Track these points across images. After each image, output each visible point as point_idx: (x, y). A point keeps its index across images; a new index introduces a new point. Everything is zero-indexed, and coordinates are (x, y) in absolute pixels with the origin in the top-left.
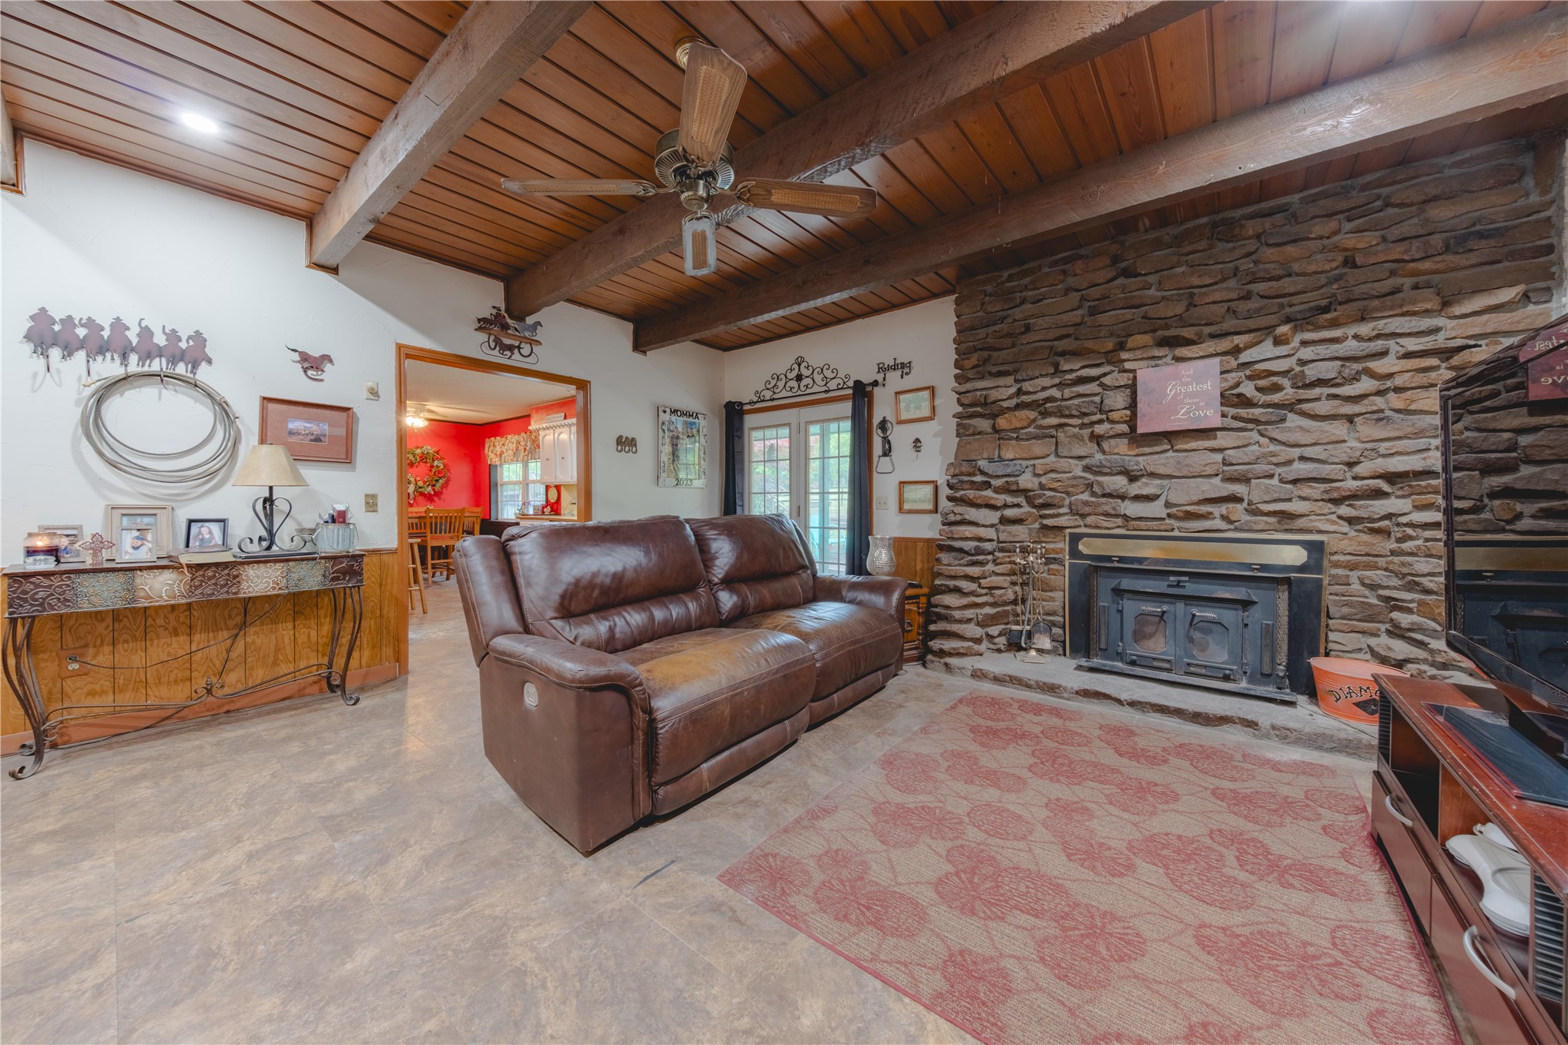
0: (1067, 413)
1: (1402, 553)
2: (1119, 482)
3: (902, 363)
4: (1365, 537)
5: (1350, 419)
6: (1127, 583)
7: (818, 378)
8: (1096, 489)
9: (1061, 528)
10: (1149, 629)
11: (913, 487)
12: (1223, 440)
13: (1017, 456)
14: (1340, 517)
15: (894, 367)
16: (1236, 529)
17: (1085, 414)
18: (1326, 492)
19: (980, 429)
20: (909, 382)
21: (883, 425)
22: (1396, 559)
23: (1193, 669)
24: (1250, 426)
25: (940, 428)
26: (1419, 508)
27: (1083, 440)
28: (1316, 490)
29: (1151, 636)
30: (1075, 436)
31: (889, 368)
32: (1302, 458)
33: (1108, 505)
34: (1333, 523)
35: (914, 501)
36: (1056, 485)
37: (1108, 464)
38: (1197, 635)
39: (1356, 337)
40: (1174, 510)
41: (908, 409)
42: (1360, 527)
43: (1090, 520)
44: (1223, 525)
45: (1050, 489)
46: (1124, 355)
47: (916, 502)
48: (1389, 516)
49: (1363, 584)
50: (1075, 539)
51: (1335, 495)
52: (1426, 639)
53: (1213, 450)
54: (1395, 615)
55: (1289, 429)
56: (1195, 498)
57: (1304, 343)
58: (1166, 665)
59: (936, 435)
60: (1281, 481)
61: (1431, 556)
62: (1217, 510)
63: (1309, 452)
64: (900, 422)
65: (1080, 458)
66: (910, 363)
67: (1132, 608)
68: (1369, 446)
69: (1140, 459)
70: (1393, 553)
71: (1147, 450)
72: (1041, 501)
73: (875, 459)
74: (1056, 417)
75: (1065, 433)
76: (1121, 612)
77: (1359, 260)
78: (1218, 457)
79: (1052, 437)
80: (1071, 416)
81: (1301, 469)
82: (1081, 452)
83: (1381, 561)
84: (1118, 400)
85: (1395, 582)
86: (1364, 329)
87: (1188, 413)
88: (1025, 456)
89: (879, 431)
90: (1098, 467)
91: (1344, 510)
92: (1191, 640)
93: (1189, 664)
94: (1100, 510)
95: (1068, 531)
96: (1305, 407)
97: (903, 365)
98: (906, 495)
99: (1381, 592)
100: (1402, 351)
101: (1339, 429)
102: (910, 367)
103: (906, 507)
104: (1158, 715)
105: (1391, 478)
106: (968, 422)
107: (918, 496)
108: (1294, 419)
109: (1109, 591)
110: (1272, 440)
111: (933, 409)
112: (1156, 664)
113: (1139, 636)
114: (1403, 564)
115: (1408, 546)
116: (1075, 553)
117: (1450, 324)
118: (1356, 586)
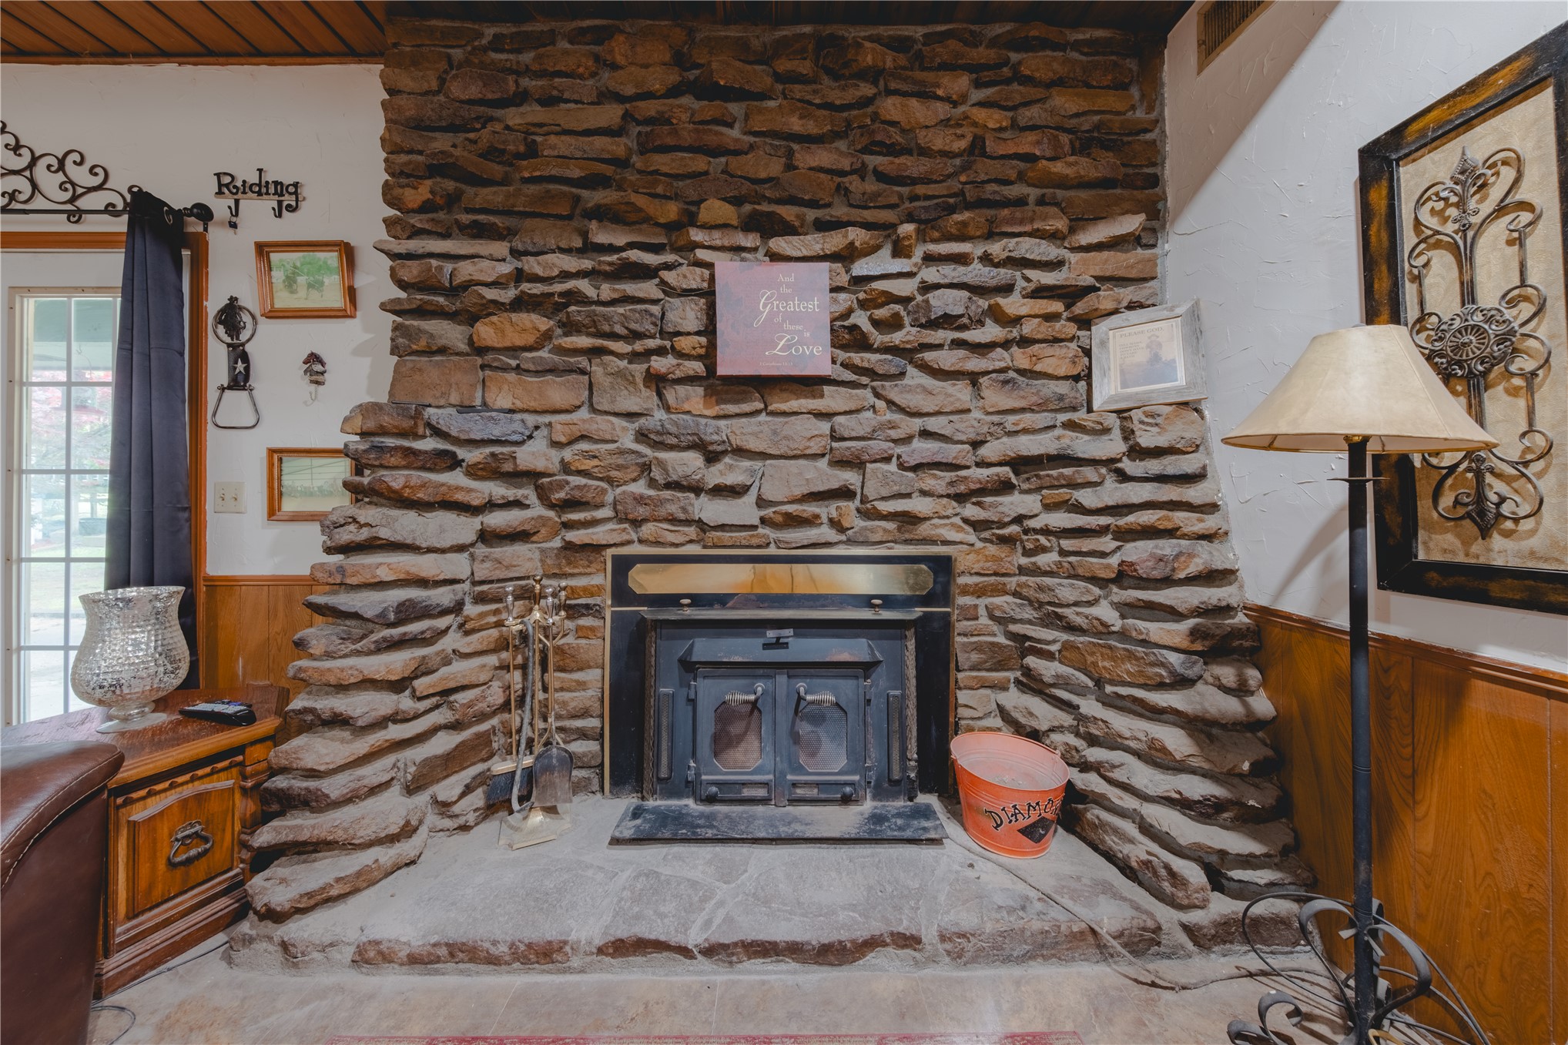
0: (606, 328)
1: (1035, 571)
2: (689, 463)
3: (276, 183)
4: (992, 549)
5: (974, 378)
6: (704, 648)
7: (49, 182)
8: (656, 474)
9: (598, 548)
10: (736, 729)
11: (305, 461)
12: (833, 399)
13: (519, 404)
14: (966, 521)
15: (260, 189)
16: (850, 542)
17: (636, 336)
18: (951, 484)
19: (442, 342)
20: (290, 228)
21: (230, 317)
22: (1032, 581)
23: (800, 792)
24: (865, 380)
25: (368, 336)
26: (1048, 507)
27: (633, 383)
28: (938, 481)
29: (740, 738)
30: (620, 374)
31: (246, 188)
32: (925, 434)
33: (675, 503)
34: (959, 529)
35: (308, 493)
36: (587, 465)
37: (673, 429)
38: (804, 728)
39: (984, 258)
40: (768, 512)
41: (290, 282)
42: (986, 534)
43: (648, 529)
44: (830, 534)
45: (580, 473)
46: (697, 235)
47: (311, 494)
48: (1019, 519)
49: (992, 617)
50: (623, 565)
51: (962, 488)
52: (1075, 699)
53: (820, 415)
54: (1031, 661)
55: (909, 390)
56: (798, 492)
57: (929, 259)
58: (761, 793)
59: (359, 351)
60: (902, 466)
61: (1076, 577)
62: (826, 510)
63: (934, 424)
64: (274, 314)
65: (630, 416)
66: (296, 185)
67: (709, 691)
68: (996, 418)
69: (722, 423)
70: (1022, 570)
71: (732, 409)
72: (562, 495)
73: (212, 395)
74: (589, 335)
75: (604, 365)
76: (692, 702)
77: (991, 147)
78: (824, 427)
79: (583, 372)
80: (614, 336)
81: (922, 450)
82: (631, 404)
83: (1012, 582)
84: (687, 315)
85: (1029, 613)
86: (997, 249)
87: (787, 347)
88: (533, 404)
89: (221, 330)
90: (658, 433)
91: (971, 511)
92: (796, 738)
93: (794, 785)
94: (662, 512)
95: (610, 552)
96: (929, 356)
97: (280, 188)
98: (287, 480)
99: (1013, 628)
100: (1032, 286)
101: (961, 392)
102: (296, 193)
103: (289, 506)
104: (757, 964)
105: (1021, 464)
106: (415, 323)
107: (317, 483)
108: (915, 377)
109: (676, 666)
110: (890, 403)
111: (351, 293)
112: (747, 793)
113: (722, 742)
114: (1041, 588)
115: (1045, 560)
116: (622, 593)
117: (1074, 258)
118: (984, 620)
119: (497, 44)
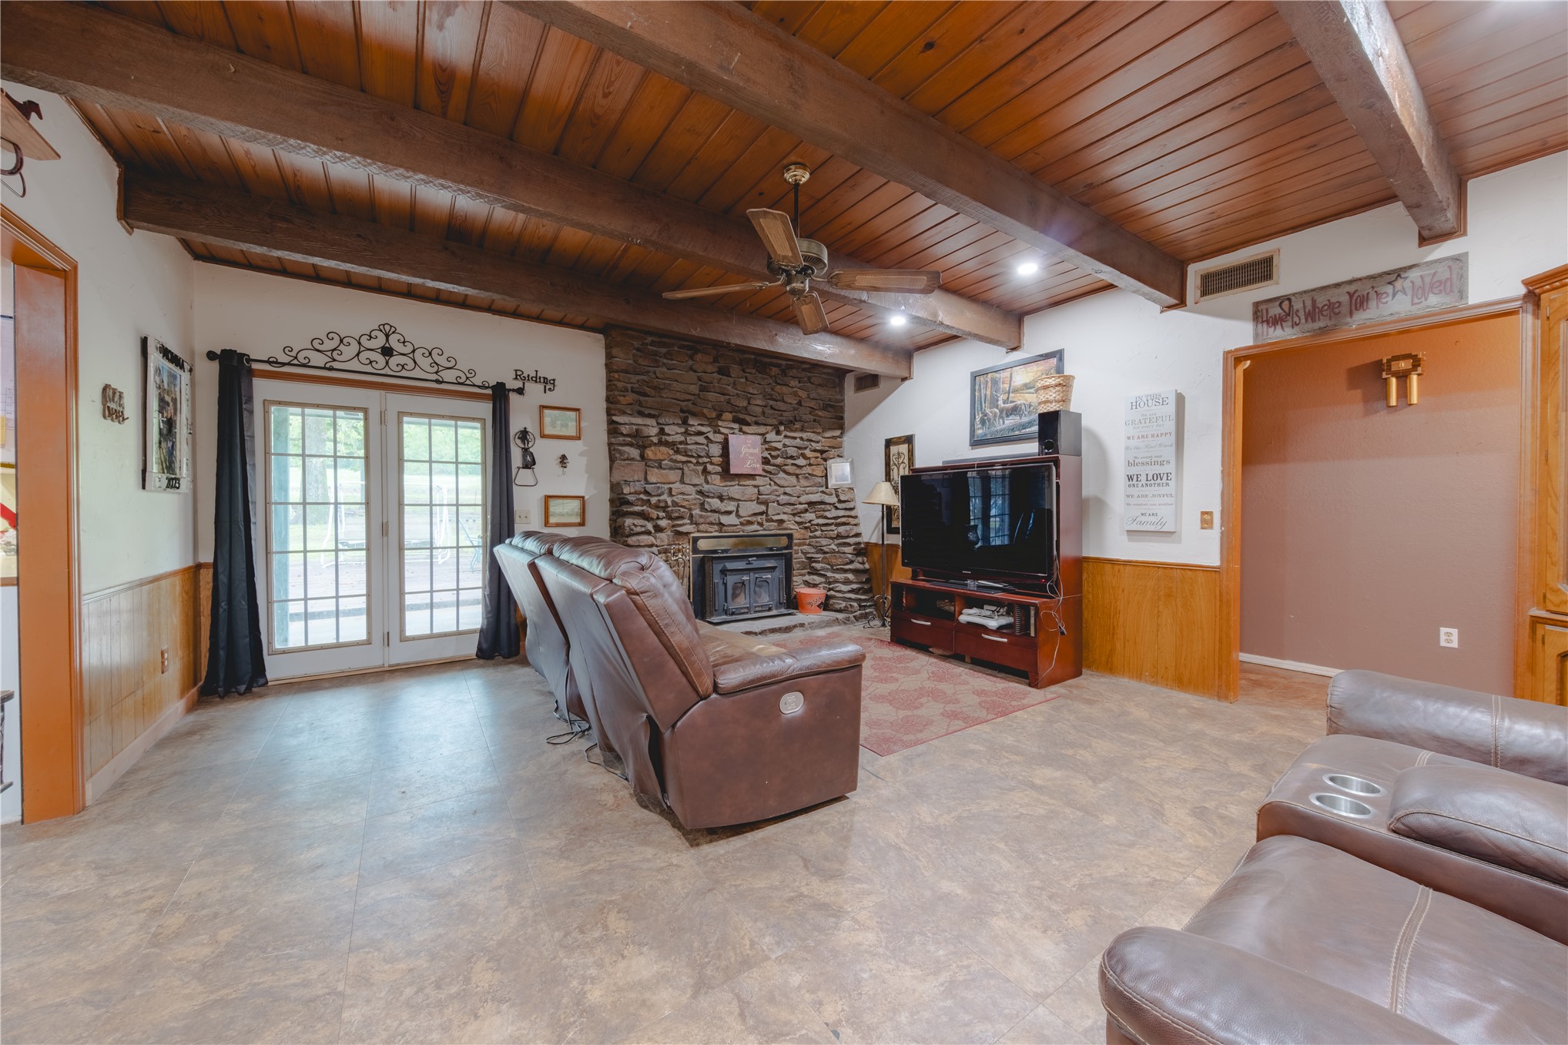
0: (690, 454)
1: (816, 537)
2: (715, 503)
3: (544, 378)
4: (802, 531)
5: (797, 476)
6: (730, 565)
7: (425, 363)
8: (707, 506)
9: (688, 534)
10: (738, 592)
11: (560, 501)
12: (759, 481)
13: (659, 481)
14: (796, 522)
15: (536, 379)
16: (764, 530)
17: (699, 456)
18: (792, 510)
19: (632, 456)
20: (550, 399)
21: (524, 435)
22: (814, 540)
23: (757, 609)
24: (768, 475)
25: (586, 448)
26: (817, 517)
27: (698, 474)
28: (788, 509)
29: (739, 595)
30: (693, 470)
31: (529, 378)
32: (785, 493)
33: (713, 517)
34: (794, 525)
35: (562, 515)
36: (685, 503)
37: (713, 491)
38: (757, 589)
39: (802, 439)
40: (742, 520)
41: (553, 425)
42: (801, 526)
43: (702, 527)
44: (759, 528)
45: (682, 506)
46: (720, 423)
48: (810, 522)
49: (802, 553)
50: (695, 540)
51: (795, 512)
52: (826, 573)
53: (755, 486)
54: (813, 564)
55: (780, 478)
56: (750, 513)
57: (786, 437)
58: (746, 610)
59: (581, 454)
60: (779, 504)
61: (826, 538)
62: (759, 518)
63: (788, 490)
64: (543, 436)
65: (694, 485)
66: (554, 380)
67: (731, 580)
68: (804, 489)
69: (726, 488)
70: (811, 537)
71: (729, 483)
72: (677, 515)
73: (514, 471)
74: (683, 455)
75: (688, 467)
76: (725, 584)
77: (803, 403)
78: (756, 490)
79: (680, 469)
80: (692, 456)
81: (784, 499)
82: (696, 481)
83: (808, 541)
84: (716, 450)
85: (813, 550)
86: (805, 435)
87: (750, 465)
88: (664, 481)
89: (519, 442)
90: (707, 492)
91: (797, 519)
92: (755, 592)
93: (756, 607)
94: (708, 521)
95: (692, 535)
96: (785, 467)
97: (546, 381)
98: (552, 509)
99: (808, 555)
100: (813, 448)
101: (793, 479)
102: (554, 384)
103: (552, 520)
104: (772, 635)
105: (811, 504)
106: (620, 448)
107: (565, 511)
108: (781, 474)
109: (719, 573)
110: (775, 483)
111: (579, 429)
112: (742, 611)
113: (735, 596)
114: (817, 542)
115: (818, 533)
116: (695, 550)
117: (823, 440)
118: (800, 554)
119: (653, 343)
